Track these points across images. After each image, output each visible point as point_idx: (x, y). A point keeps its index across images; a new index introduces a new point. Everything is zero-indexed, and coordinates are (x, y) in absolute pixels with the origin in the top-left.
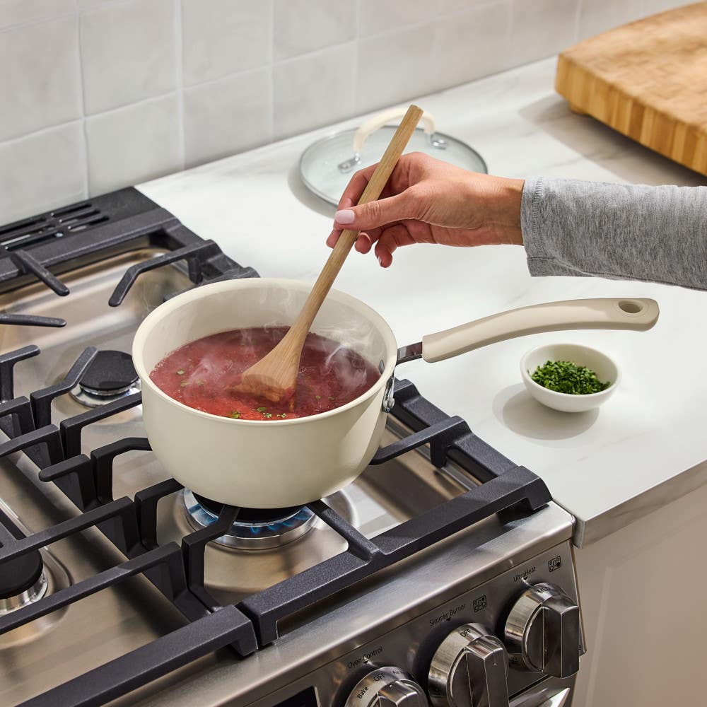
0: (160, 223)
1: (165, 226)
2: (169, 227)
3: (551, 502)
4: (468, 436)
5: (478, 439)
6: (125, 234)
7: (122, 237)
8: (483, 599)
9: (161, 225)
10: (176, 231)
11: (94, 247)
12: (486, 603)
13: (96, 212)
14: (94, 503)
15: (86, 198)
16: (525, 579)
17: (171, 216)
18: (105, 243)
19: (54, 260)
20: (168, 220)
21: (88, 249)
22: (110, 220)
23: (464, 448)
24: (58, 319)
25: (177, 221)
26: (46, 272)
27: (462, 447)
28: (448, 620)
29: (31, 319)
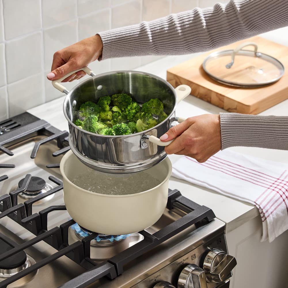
0: (43, 125)
1: (45, 127)
2: (47, 127)
3: (215, 218)
4: (181, 197)
5: (184, 197)
6: (30, 131)
7: (29, 132)
8: (195, 255)
9: (43, 126)
10: (50, 128)
11: (18, 136)
12: (196, 257)
13: (15, 123)
14: (41, 232)
15: (8, 118)
16: (209, 247)
17: (47, 122)
18: (23, 135)
19: (3, 143)
20: (46, 124)
21: (16, 138)
22: (22, 126)
23: (180, 201)
24: (12, 165)
25: (49, 124)
26: (2, 147)
27: (179, 201)
28: (183, 263)
29: (2, 165)
